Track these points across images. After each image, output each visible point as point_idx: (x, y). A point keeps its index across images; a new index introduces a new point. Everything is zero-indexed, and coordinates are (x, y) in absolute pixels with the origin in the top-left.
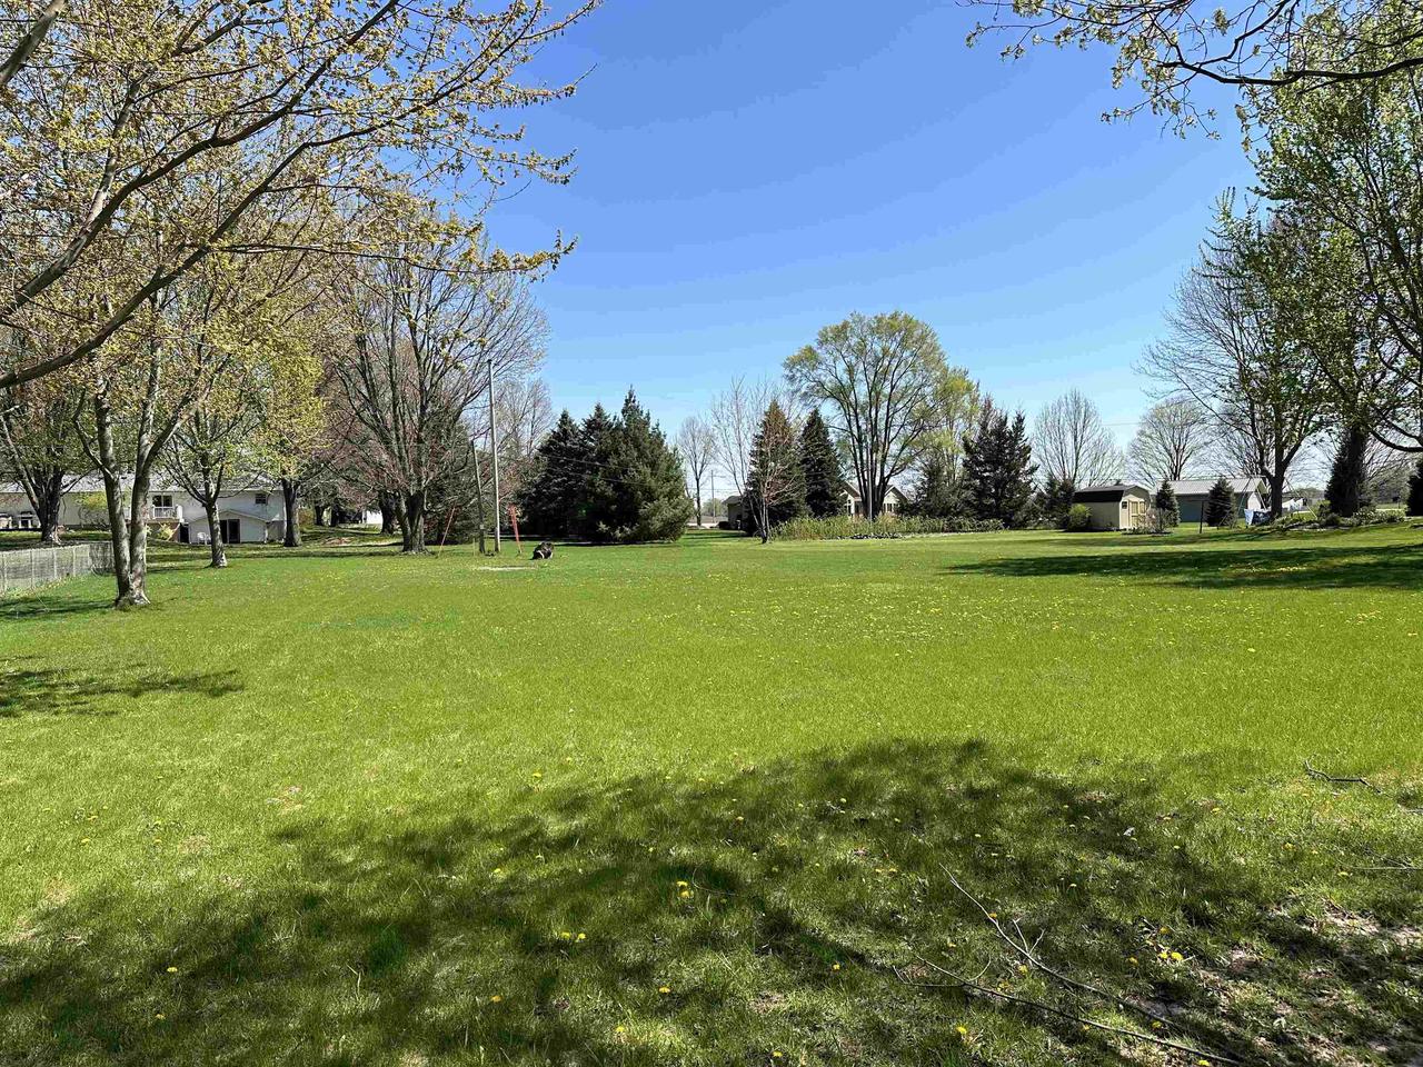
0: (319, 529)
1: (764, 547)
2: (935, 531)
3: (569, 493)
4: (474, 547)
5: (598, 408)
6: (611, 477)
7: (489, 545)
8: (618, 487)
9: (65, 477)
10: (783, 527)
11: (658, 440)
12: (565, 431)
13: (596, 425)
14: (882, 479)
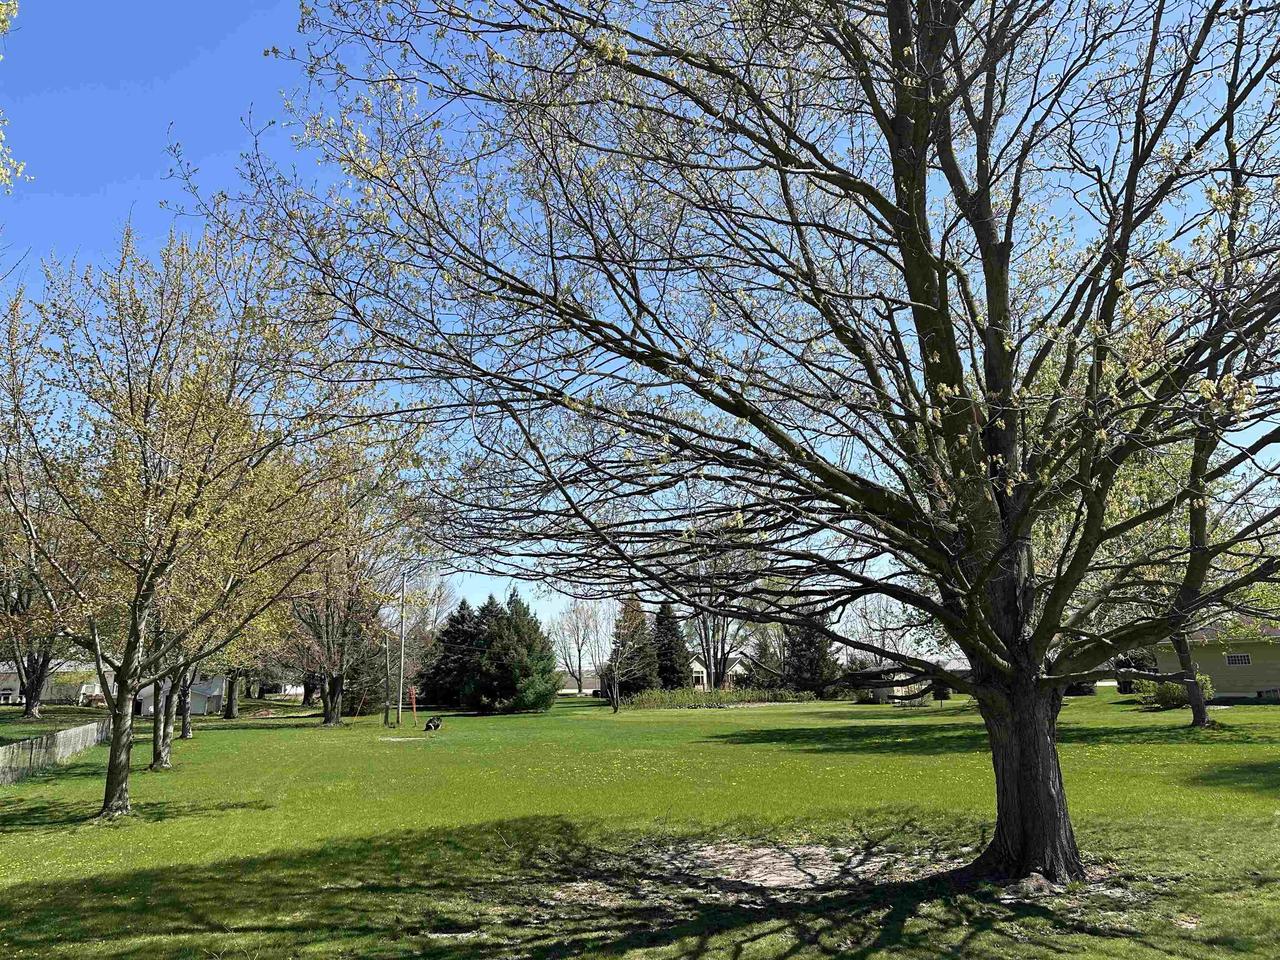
0: (248, 702)
1: (616, 717)
2: (762, 700)
3: (463, 668)
4: (381, 717)
5: (491, 597)
6: (495, 658)
7: (392, 718)
8: (501, 667)
9: (53, 661)
10: (636, 698)
11: (535, 626)
12: (463, 616)
13: (489, 609)
14: (723, 654)
